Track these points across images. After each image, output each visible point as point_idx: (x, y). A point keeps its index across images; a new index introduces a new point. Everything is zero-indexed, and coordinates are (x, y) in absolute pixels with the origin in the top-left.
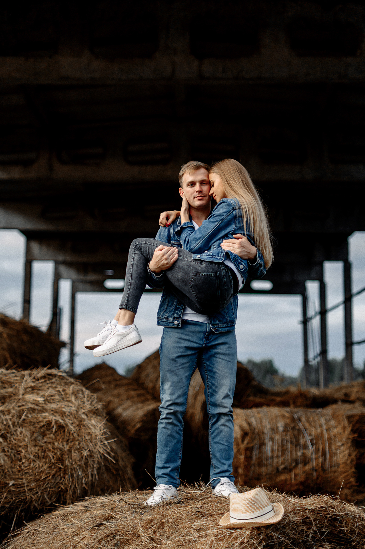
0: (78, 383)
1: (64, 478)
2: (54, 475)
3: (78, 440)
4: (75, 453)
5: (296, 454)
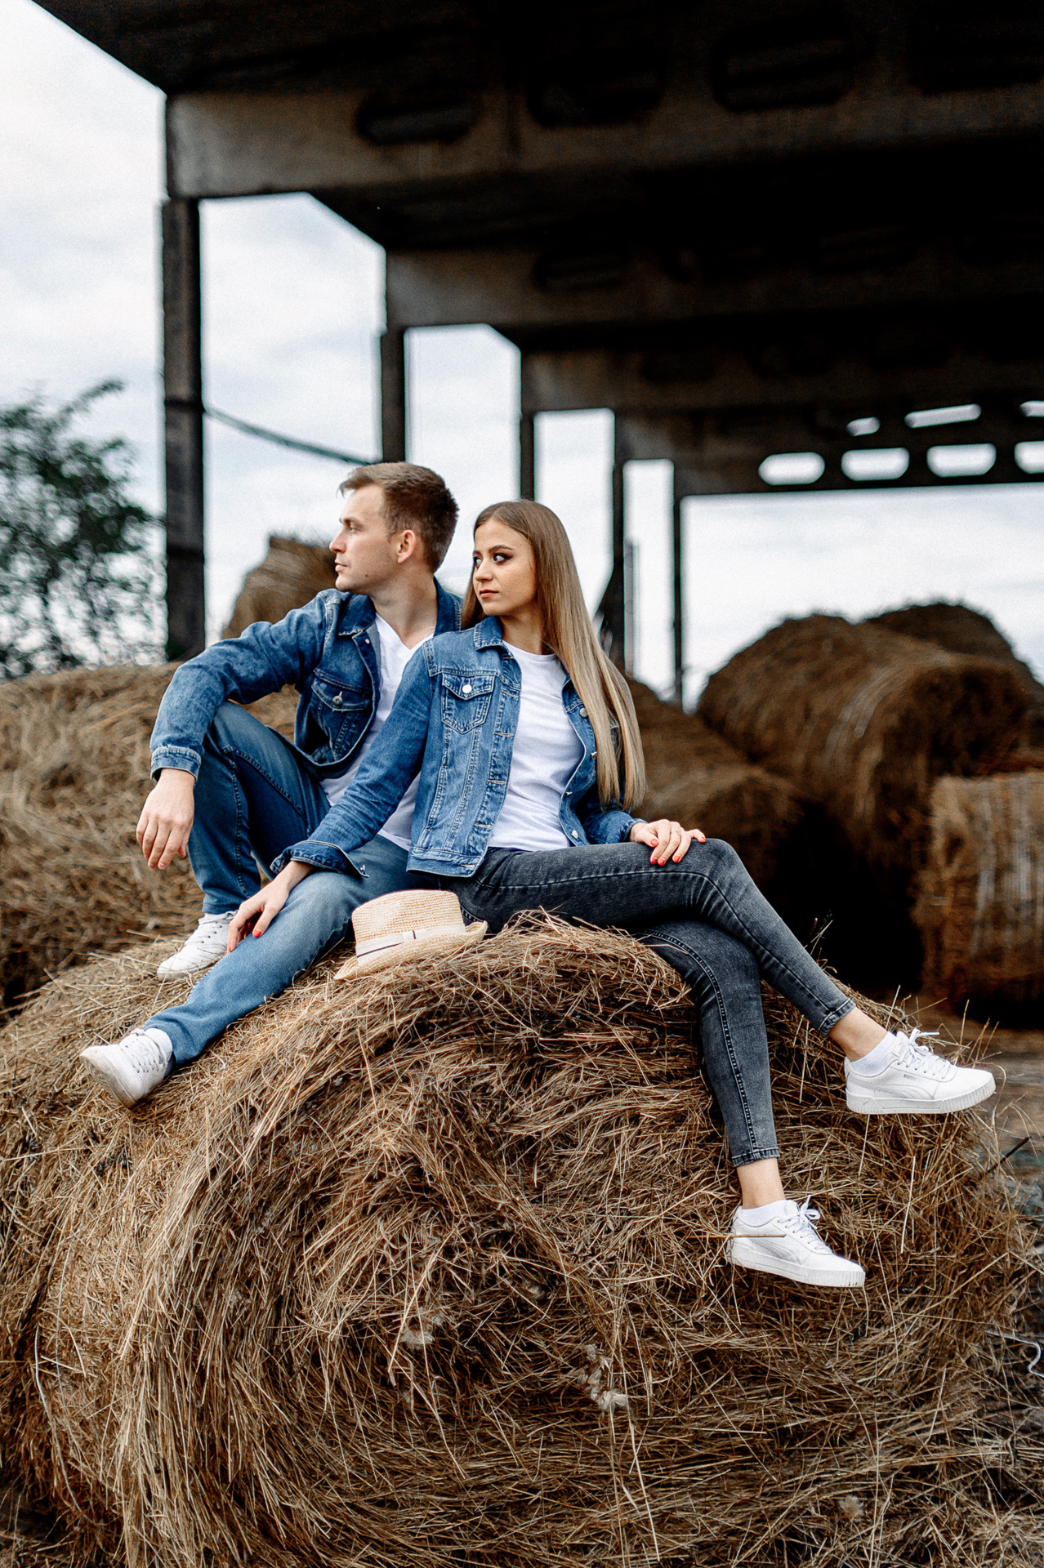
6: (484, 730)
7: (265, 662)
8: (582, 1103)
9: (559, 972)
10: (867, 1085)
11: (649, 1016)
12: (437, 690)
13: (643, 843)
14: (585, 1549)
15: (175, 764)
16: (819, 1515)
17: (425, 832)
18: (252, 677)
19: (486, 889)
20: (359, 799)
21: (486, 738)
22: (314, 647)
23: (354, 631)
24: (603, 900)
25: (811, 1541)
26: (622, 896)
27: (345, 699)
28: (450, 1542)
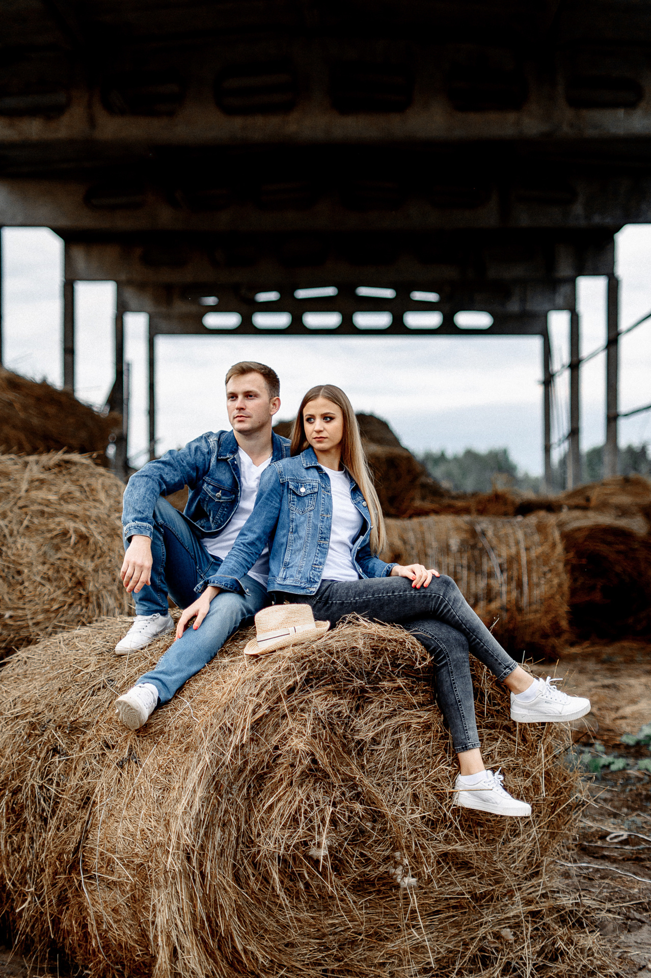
0: (112, 475)
1: (87, 608)
2: (71, 604)
3: (110, 556)
4: (104, 574)
5: (477, 586)
6: (314, 514)
7: (179, 473)
8: (384, 720)
9: (373, 649)
10: (525, 708)
11: (411, 671)
12: (286, 490)
13: (406, 578)
14: (383, 964)
15: (141, 532)
16: (493, 940)
17: (282, 569)
18: (173, 482)
19: (320, 602)
20: (242, 551)
21: (316, 518)
22: (205, 465)
23: (228, 456)
24: (386, 609)
25: (493, 953)
26: (396, 606)
27: (223, 494)
28: (321, 965)
